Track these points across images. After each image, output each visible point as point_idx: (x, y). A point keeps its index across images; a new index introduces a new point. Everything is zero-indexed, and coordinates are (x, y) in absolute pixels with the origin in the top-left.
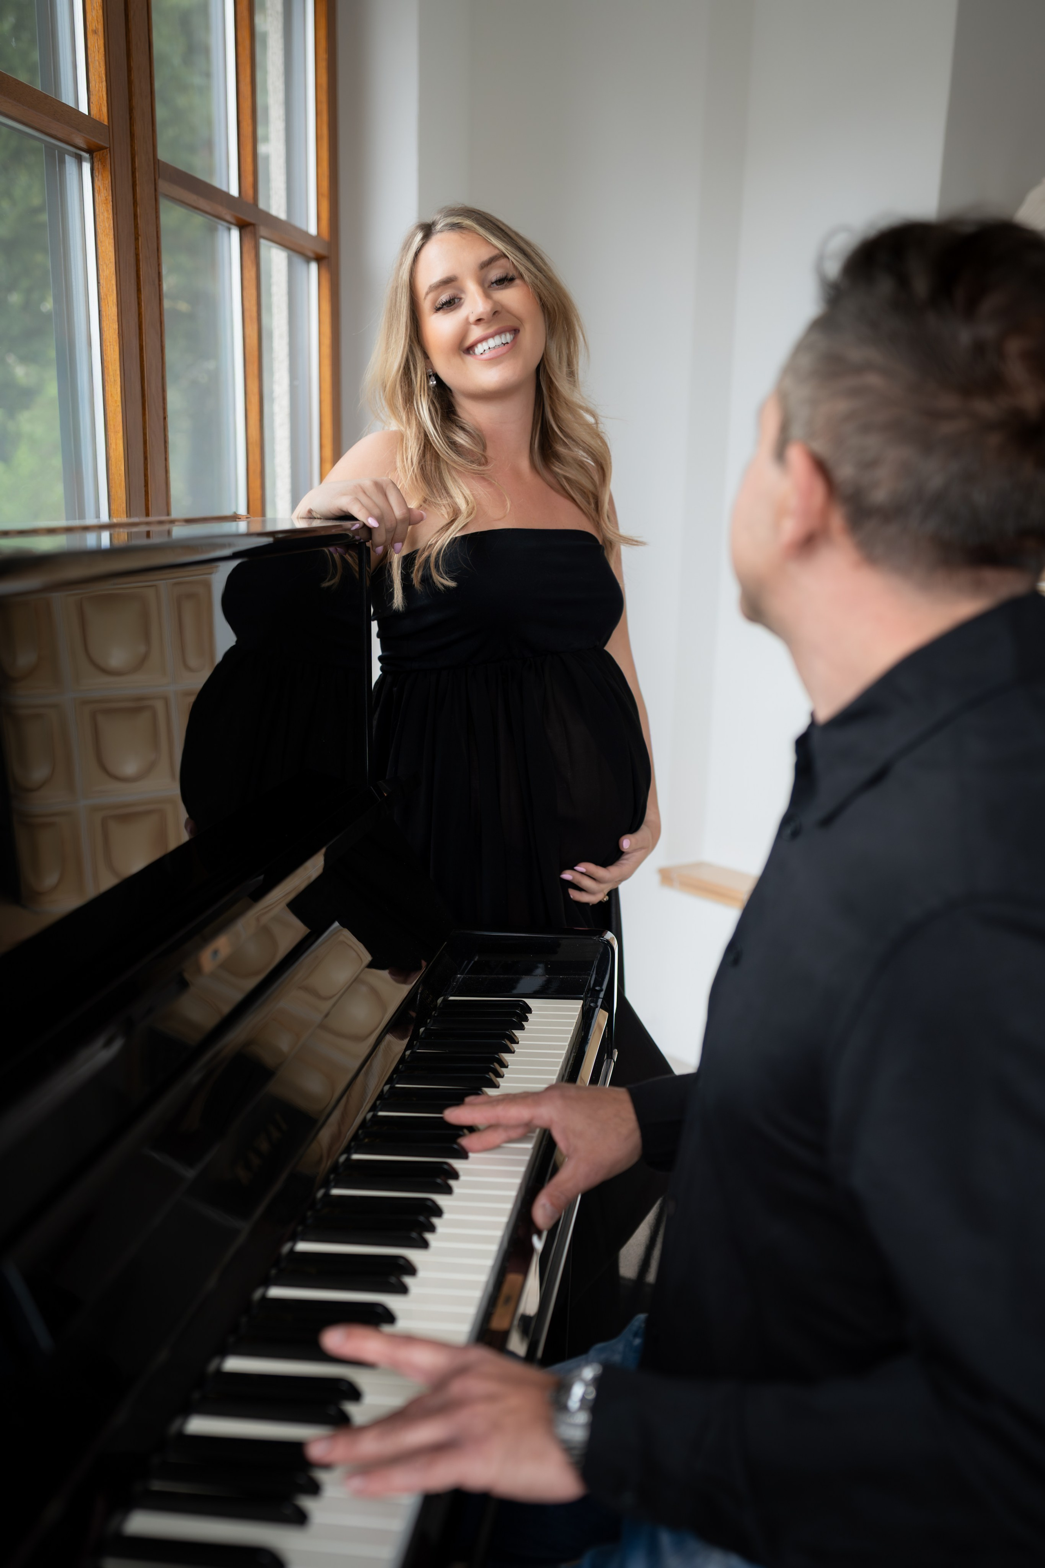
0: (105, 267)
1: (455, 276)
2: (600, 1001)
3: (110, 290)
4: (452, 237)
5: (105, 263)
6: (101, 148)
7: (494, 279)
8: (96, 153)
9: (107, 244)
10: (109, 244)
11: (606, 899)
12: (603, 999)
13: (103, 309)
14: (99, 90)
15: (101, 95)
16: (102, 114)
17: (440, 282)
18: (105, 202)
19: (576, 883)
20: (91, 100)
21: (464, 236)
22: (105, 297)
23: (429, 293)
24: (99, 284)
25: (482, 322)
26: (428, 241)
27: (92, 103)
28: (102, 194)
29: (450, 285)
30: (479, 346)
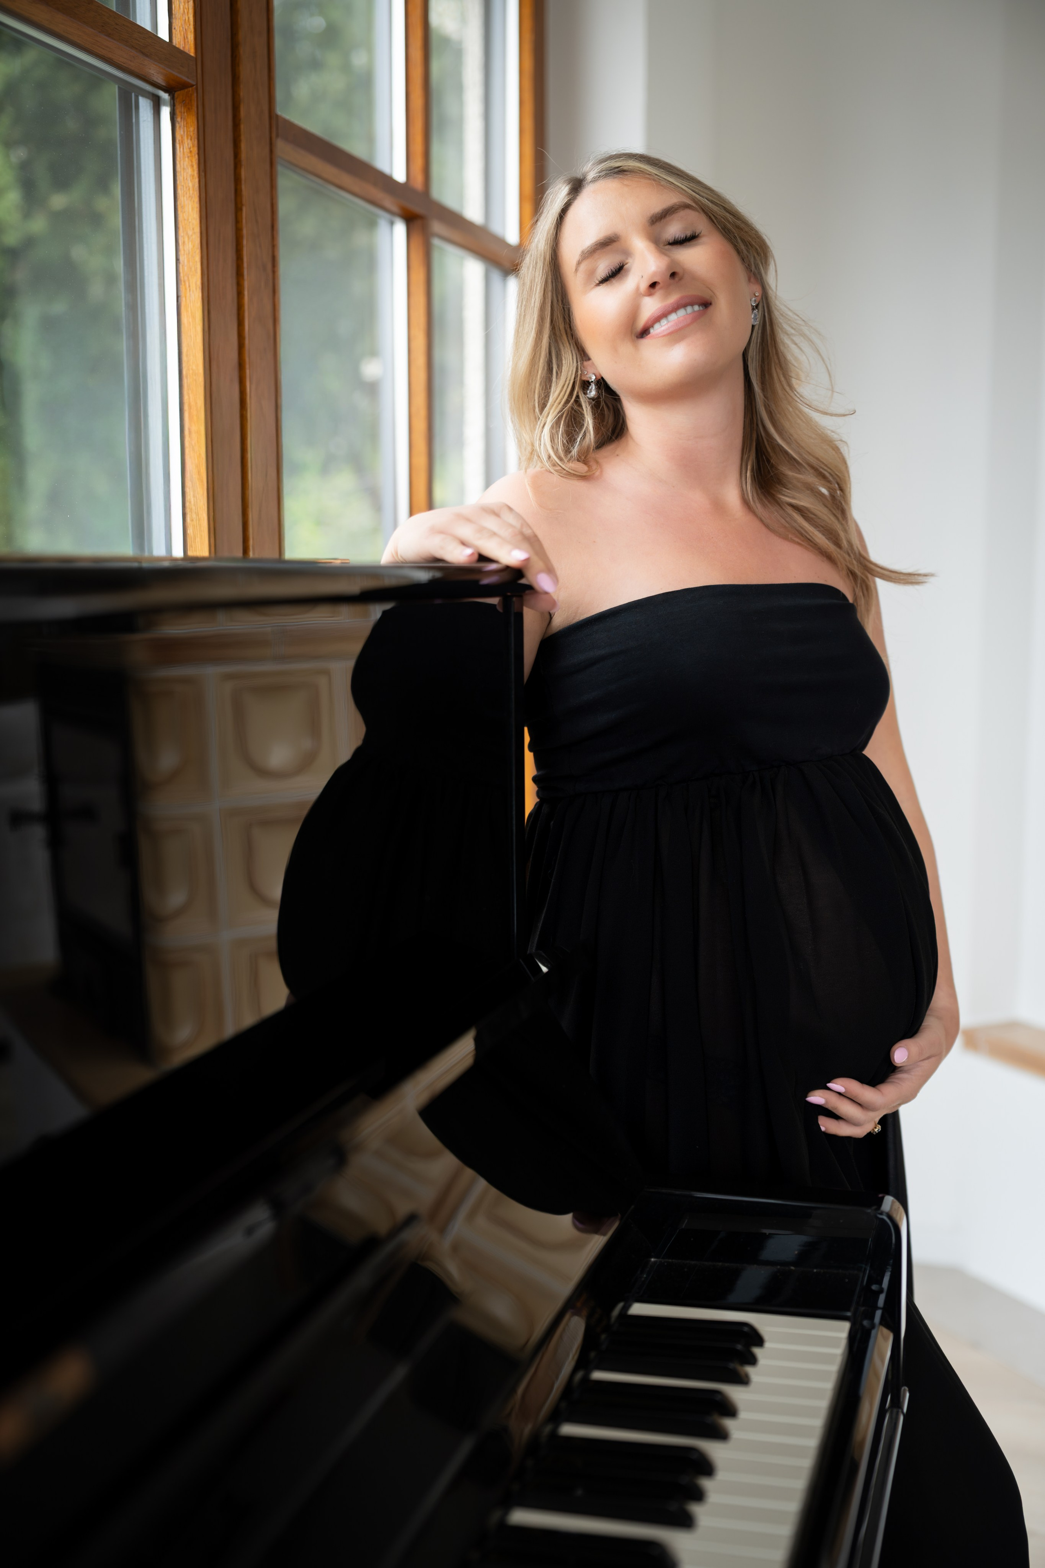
0: (186, 239)
1: (616, 235)
2: (878, 1314)
3: (193, 269)
4: (612, 185)
5: (187, 234)
6: (184, 86)
7: (671, 239)
8: (179, 92)
9: (190, 210)
10: (193, 209)
11: (878, 1129)
12: (884, 1309)
13: (182, 294)
14: (184, 11)
15: (187, 19)
16: (186, 41)
17: (596, 245)
18: (189, 155)
19: (830, 1109)
20: (174, 25)
21: (626, 182)
22: (186, 278)
23: (582, 260)
24: (178, 261)
25: (658, 287)
26: (577, 195)
27: (175, 29)
28: (186, 145)
29: (609, 247)
30: (657, 326)
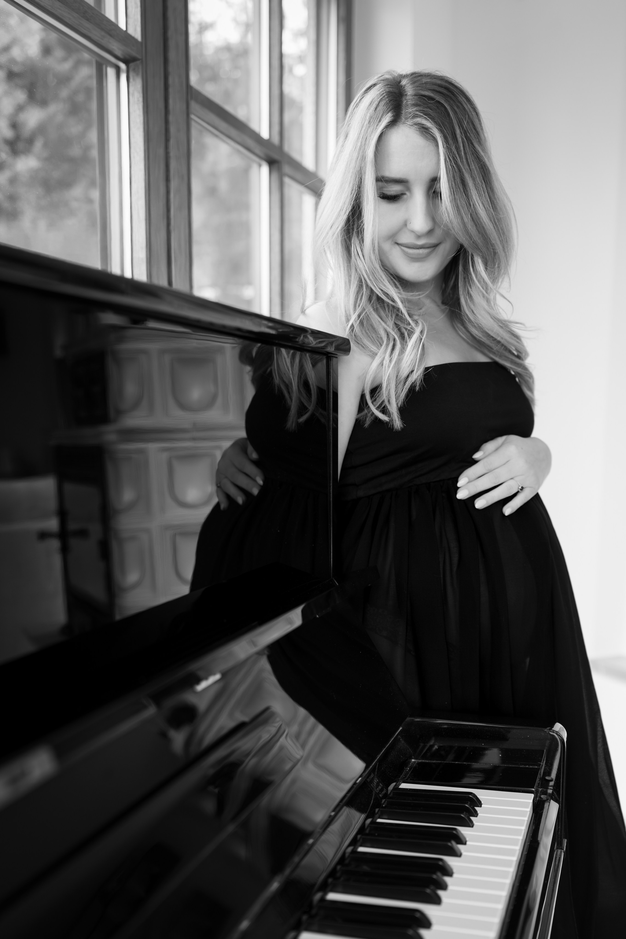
6: (134, 60)
8: (131, 64)
10: (140, 135)
14: (135, 14)
15: (136, 18)
16: (136, 32)
20: (129, 21)
